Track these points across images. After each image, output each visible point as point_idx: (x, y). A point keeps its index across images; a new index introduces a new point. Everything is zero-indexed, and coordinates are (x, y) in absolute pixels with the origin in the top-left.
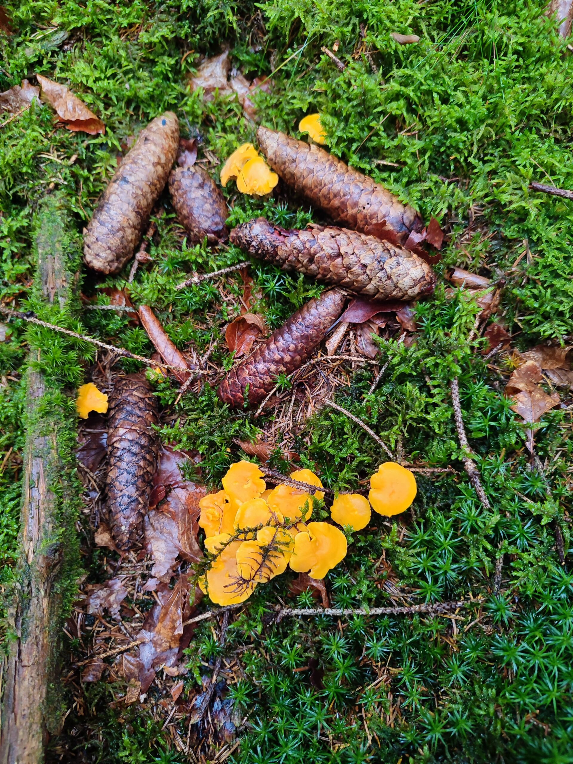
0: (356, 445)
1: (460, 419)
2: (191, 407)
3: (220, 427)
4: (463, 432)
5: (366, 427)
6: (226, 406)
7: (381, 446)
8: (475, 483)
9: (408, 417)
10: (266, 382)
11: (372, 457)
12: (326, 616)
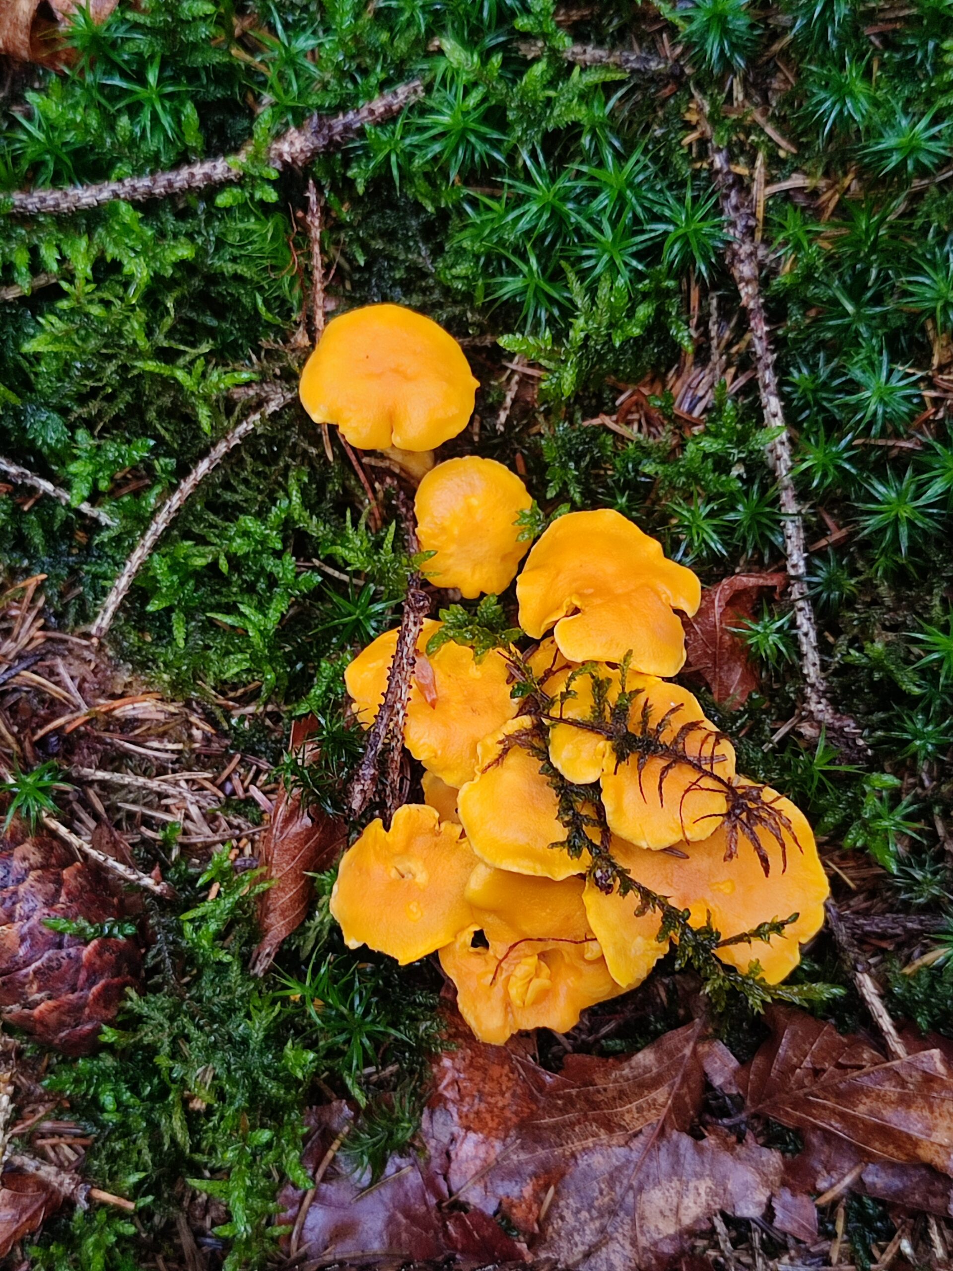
0: (248, 522)
1: (144, 183)
2: (143, 1143)
3: (213, 1018)
4: (185, 172)
5: (187, 486)
6: (134, 1001)
7: (249, 439)
8: (347, 128)
9: (143, 343)
10: (36, 858)
11: (287, 467)
12: (811, 569)
